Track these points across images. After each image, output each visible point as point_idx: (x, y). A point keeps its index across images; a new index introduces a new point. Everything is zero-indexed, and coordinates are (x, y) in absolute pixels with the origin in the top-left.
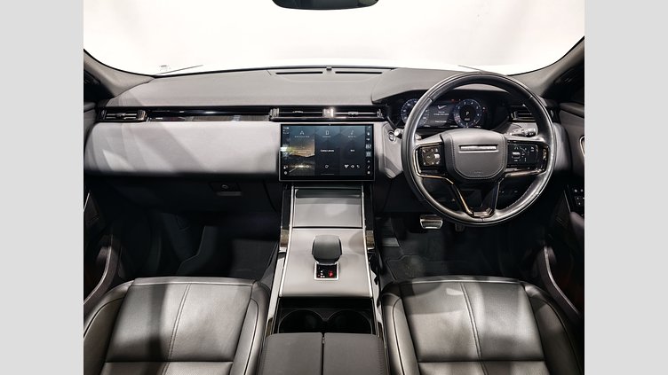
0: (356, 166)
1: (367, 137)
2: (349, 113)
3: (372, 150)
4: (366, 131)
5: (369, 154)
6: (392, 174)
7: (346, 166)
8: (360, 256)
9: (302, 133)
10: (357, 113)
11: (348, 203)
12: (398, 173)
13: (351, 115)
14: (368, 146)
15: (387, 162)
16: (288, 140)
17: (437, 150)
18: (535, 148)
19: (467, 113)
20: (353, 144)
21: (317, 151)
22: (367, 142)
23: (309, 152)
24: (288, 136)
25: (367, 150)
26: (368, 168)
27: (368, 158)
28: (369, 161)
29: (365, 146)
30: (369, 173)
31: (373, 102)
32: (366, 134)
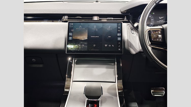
0: (111, 46)
1: (118, 29)
2: (108, 18)
3: (121, 36)
4: (118, 26)
5: (119, 39)
6: (133, 52)
7: (106, 45)
8: (114, 97)
9: (80, 27)
10: (113, 18)
11: (107, 68)
12: (137, 52)
13: (109, 19)
14: (119, 35)
15: (130, 45)
16: (72, 30)
17: (160, 33)
20: (110, 33)
21: (89, 37)
22: (118, 32)
23: (84, 37)
24: (72, 28)
25: (118, 37)
26: (119, 47)
27: (119, 41)
28: (119, 43)
29: (117, 34)
30: (119, 49)
31: (122, 12)
32: (118, 28)
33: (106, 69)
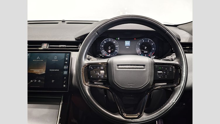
1: (65, 61)
2: (60, 46)
3: (68, 70)
4: (65, 57)
5: (65, 73)
10: (65, 46)
14: (65, 67)
17: (102, 68)
18: (172, 68)
19: (146, 48)
21: (47, 70)
22: (65, 64)
23: (42, 71)
25: (65, 70)
26: (64, 82)
27: (65, 76)
28: (65, 78)
29: (64, 67)
30: (64, 86)
31: (75, 39)
32: (65, 59)
33: (48, 109)
